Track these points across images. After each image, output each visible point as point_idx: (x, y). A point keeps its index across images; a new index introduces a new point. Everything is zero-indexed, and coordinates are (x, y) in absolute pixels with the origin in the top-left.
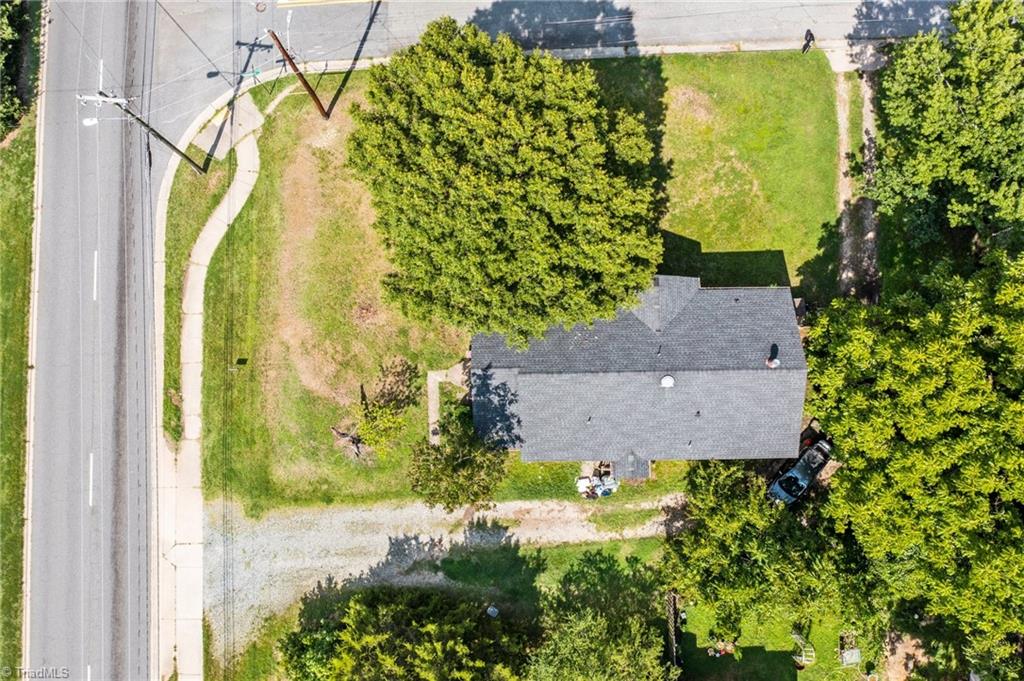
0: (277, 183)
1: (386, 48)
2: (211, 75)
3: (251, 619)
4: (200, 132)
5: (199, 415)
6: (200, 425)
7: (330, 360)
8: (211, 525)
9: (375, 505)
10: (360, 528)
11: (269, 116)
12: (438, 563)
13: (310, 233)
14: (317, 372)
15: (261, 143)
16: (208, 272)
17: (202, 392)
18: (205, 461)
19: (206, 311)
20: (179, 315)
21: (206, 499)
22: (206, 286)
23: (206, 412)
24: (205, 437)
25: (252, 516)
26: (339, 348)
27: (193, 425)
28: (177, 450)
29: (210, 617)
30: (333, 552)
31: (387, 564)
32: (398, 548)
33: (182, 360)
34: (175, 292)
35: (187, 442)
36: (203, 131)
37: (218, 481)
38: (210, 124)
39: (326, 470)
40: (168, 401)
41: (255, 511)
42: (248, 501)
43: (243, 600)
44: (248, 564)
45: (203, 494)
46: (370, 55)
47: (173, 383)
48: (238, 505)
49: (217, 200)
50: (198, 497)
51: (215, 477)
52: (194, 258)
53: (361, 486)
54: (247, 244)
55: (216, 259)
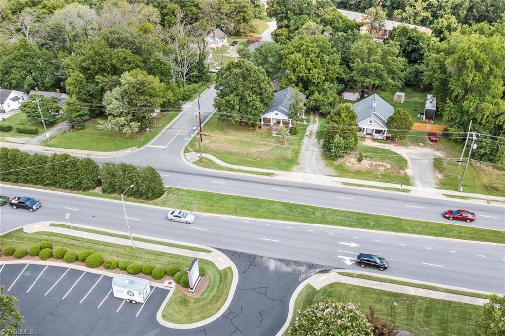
0: (213, 150)
5: (268, 170)
6: (271, 170)
7: (263, 146)
8: (299, 171)
10: (307, 149)
13: (230, 145)
14: (265, 148)
15: (200, 153)
18: (282, 170)
19: (239, 165)
20: (239, 170)
21: (292, 171)
22: (233, 165)
24: (275, 170)
29: (326, 174)
30: (312, 154)
31: (317, 146)
32: (314, 145)
33: (252, 171)
34: (231, 170)
37: (287, 169)
38: (189, 160)
40: (261, 174)
41: (298, 164)
42: (295, 164)
44: (312, 167)
47: (257, 173)
48: (295, 167)
49: (210, 160)
50: (290, 173)
53: (297, 146)
54: (225, 157)
55: (227, 162)
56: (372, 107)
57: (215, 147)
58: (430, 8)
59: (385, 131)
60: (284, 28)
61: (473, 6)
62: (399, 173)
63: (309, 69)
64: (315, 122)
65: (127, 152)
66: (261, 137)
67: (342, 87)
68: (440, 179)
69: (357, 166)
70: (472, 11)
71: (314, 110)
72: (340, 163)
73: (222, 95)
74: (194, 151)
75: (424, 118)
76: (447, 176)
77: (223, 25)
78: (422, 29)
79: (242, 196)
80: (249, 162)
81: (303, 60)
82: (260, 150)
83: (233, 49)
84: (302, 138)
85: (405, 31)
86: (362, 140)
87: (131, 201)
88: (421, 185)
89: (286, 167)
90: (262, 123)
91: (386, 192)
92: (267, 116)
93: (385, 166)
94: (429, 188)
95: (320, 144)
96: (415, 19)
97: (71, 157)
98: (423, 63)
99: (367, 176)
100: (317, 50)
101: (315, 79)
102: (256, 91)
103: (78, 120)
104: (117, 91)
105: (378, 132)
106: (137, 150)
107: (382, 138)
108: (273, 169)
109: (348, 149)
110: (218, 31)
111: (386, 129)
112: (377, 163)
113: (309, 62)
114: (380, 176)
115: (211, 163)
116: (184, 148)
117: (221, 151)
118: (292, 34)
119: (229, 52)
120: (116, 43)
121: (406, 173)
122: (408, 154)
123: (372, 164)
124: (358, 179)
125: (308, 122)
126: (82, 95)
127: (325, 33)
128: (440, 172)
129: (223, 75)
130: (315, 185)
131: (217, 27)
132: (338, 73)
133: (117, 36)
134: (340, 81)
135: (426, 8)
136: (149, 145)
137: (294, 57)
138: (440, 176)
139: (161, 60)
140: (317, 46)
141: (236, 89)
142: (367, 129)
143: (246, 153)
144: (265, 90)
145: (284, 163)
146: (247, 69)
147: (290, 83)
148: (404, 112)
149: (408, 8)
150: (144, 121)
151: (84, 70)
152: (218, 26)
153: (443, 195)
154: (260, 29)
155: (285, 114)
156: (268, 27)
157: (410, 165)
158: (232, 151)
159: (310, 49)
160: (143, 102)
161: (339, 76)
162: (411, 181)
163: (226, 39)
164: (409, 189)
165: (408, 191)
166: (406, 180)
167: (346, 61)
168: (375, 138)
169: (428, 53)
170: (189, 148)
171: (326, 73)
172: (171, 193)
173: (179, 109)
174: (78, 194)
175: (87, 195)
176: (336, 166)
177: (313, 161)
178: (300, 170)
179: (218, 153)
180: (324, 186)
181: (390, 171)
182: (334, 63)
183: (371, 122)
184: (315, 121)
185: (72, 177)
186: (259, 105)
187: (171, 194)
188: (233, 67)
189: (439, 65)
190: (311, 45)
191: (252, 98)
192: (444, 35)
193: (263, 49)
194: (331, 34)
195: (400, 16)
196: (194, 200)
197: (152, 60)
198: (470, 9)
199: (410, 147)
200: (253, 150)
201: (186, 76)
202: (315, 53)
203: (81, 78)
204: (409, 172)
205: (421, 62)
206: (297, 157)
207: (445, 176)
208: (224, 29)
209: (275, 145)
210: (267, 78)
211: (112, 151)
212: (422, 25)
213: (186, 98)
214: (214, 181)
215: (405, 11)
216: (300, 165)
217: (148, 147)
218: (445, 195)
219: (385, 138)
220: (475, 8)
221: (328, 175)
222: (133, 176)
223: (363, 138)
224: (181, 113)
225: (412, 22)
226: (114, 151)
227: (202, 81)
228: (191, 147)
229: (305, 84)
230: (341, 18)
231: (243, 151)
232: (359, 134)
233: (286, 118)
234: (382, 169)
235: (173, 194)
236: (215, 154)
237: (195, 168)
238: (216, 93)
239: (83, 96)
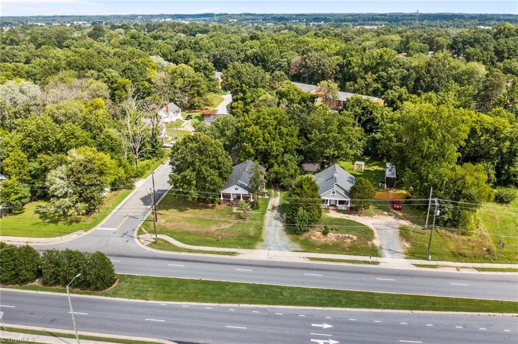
0: (169, 230)
2: (127, 241)
3: (292, 243)
6: (233, 249)
7: (223, 223)
8: (264, 249)
9: (264, 221)
10: (270, 225)
13: (188, 224)
15: (155, 234)
18: (245, 248)
20: (198, 250)
21: (256, 249)
23: (230, 247)
24: (237, 248)
28: (239, 253)
29: (292, 250)
31: (280, 221)
32: (277, 219)
33: (212, 251)
34: (190, 251)
35: (238, 251)
36: (144, 244)
37: (251, 246)
38: (142, 242)
39: (253, 225)
40: (223, 254)
41: (262, 241)
45: (254, 249)
47: (219, 253)
48: (259, 244)
49: (166, 242)
52: (182, 247)
53: (259, 222)
54: (183, 238)
56: (333, 177)
57: (172, 226)
58: (380, 80)
59: (348, 201)
60: (239, 101)
61: (419, 77)
62: (366, 244)
63: (267, 142)
64: (276, 196)
65: (73, 237)
66: (221, 214)
67: (302, 158)
68: (408, 248)
69: (323, 240)
70: (419, 82)
71: (275, 183)
72: (306, 237)
73: (178, 170)
74: (148, 233)
75: (386, 186)
76: (413, 244)
77: (176, 99)
78: (375, 100)
79: (202, 279)
80: (209, 242)
81: (260, 132)
82: (221, 228)
83: (187, 123)
84: (264, 213)
85: (358, 102)
86: (326, 212)
87: (77, 293)
88: (390, 256)
89: (250, 244)
90: (222, 198)
91: (355, 265)
92: (227, 191)
93: (352, 239)
94: (398, 258)
95: (283, 218)
96: (368, 90)
97: (7, 245)
98: (379, 132)
99: (335, 249)
100: (275, 123)
101: (274, 151)
102: (213, 165)
103: (16, 203)
104: (62, 170)
105: (341, 202)
106: (85, 233)
107: (346, 209)
108: (235, 247)
109: (312, 221)
110: (172, 106)
111: (349, 199)
112: (343, 235)
113: (267, 135)
114: (347, 249)
115: (168, 244)
116: (137, 229)
117: (179, 231)
118: (248, 107)
119: (184, 126)
120: (63, 118)
121: (373, 244)
122: (373, 224)
123: (338, 236)
124: (325, 253)
125: (269, 195)
126: (22, 176)
127: (281, 105)
128: (407, 241)
129: (178, 149)
130: (282, 263)
131: (170, 102)
132: (297, 145)
133: (63, 111)
134: (300, 152)
135: (376, 79)
136: (98, 228)
137: (251, 130)
138: (408, 245)
139: (112, 136)
140: (274, 118)
141: (193, 163)
142: (330, 200)
143: (206, 231)
144: (224, 164)
145: (247, 241)
146: (203, 144)
147: (249, 156)
148: (365, 182)
149: (359, 80)
150: (92, 201)
151: (26, 148)
152: (171, 100)
153: (413, 264)
154: (215, 102)
155: (245, 188)
156: (223, 100)
157: (376, 235)
158: (191, 230)
159: (267, 121)
160: (92, 181)
161: (298, 148)
162: (380, 252)
163: (180, 113)
164: (379, 261)
165: (378, 263)
166: (374, 252)
167: (304, 133)
168: (339, 209)
169: (382, 123)
170: (143, 230)
171: (285, 144)
172: (123, 280)
173: (131, 188)
174: (14, 288)
175: (25, 288)
176: (302, 241)
177: (278, 237)
178: (265, 247)
179: (175, 233)
180: (291, 263)
181: (357, 243)
182: (292, 136)
183: (334, 193)
184: (277, 193)
185: (8, 269)
186: (218, 180)
187: (123, 282)
188: (188, 142)
189: (394, 134)
190: (267, 117)
191: (210, 173)
192: (396, 105)
193: (220, 123)
194: (287, 106)
195: (353, 88)
196: (150, 287)
197: (102, 136)
198: (417, 80)
199: (375, 217)
200: (213, 228)
201: (138, 152)
202: (272, 125)
203: (22, 157)
204: (377, 242)
205: (377, 132)
206: (260, 233)
207: (413, 245)
208: (178, 103)
209: (236, 221)
210: (224, 152)
211: (55, 237)
212: (374, 96)
213: (139, 175)
214: (172, 264)
215: (356, 82)
216: (264, 241)
217: (96, 230)
218: (415, 265)
219: (349, 208)
220: (421, 79)
221: (294, 251)
222: (80, 264)
223: (327, 209)
224: (134, 192)
225: (365, 93)
226: (58, 236)
227: (156, 156)
228: (144, 228)
229: (264, 157)
230: (296, 90)
231: (202, 229)
232: (323, 206)
233: (246, 192)
234: (349, 241)
235: (126, 282)
236: (172, 234)
237: (150, 251)
238: (171, 169)
239: (24, 177)
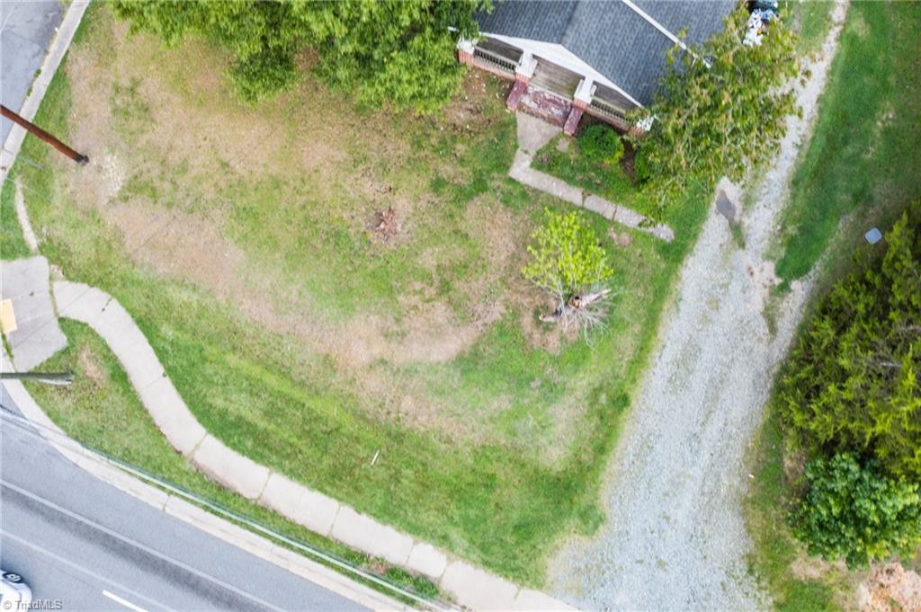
0: (139, 274)
1: (36, 47)
3: (739, 596)
4: (11, 356)
5: (416, 543)
6: (430, 547)
7: (427, 306)
8: (578, 594)
9: (660, 335)
10: (682, 372)
11: (41, 248)
12: (778, 281)
13: (235, 255)
14: (436, 333)
15: (72, 276)
16: (216, 435)
17: (385, 523)
18: (486, 564)
19: (268, 464)
20: (256, 507)
21: (540, 586)
22: (234, 447)
23: (415, 530)
24: (451, 548)
25: (596, 527)
26: (418, 286)
27: (424, 558)
28: (449, 599)
30: (698, 429)
33: (324, 532)
34: (220, 497)
35: (444, 579)
36: (13, 353)
37: (521, 556)
38: (8, 339)
39: (582, 382)
40: (370, 581)
41: (591, 519)
42: (573, 522)
43: (709, 594)
44: (661, 564)
45: (531, 588)
46: (33, 72)
50: (531, 596)
51: (515, 557)
52: (186, 448)
53: (627, 342)
54: (204, 360)
55: (203, 412)
57: (151, 243)
82: (402, 357)
115: (120, 400)
158: (244, 310)
178: (586, 585)
179: (168, 307)
200: (363, 341)
216: (601, 531)
231: (304, 332)
